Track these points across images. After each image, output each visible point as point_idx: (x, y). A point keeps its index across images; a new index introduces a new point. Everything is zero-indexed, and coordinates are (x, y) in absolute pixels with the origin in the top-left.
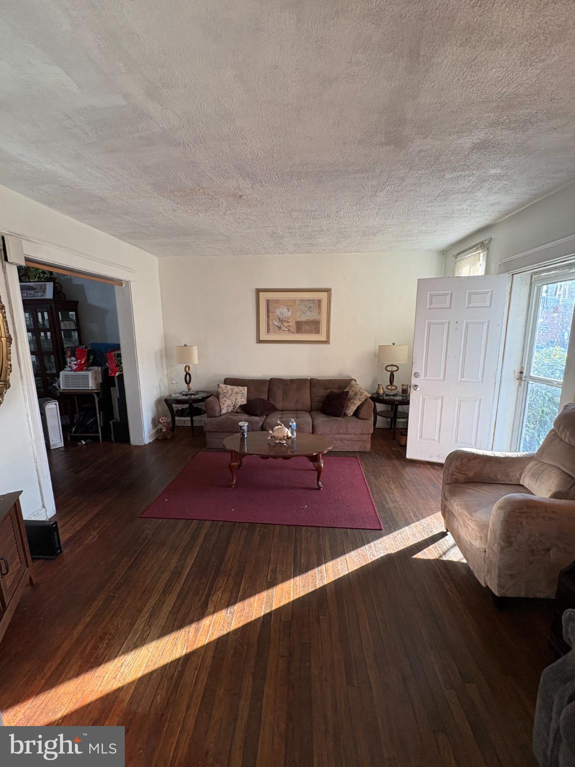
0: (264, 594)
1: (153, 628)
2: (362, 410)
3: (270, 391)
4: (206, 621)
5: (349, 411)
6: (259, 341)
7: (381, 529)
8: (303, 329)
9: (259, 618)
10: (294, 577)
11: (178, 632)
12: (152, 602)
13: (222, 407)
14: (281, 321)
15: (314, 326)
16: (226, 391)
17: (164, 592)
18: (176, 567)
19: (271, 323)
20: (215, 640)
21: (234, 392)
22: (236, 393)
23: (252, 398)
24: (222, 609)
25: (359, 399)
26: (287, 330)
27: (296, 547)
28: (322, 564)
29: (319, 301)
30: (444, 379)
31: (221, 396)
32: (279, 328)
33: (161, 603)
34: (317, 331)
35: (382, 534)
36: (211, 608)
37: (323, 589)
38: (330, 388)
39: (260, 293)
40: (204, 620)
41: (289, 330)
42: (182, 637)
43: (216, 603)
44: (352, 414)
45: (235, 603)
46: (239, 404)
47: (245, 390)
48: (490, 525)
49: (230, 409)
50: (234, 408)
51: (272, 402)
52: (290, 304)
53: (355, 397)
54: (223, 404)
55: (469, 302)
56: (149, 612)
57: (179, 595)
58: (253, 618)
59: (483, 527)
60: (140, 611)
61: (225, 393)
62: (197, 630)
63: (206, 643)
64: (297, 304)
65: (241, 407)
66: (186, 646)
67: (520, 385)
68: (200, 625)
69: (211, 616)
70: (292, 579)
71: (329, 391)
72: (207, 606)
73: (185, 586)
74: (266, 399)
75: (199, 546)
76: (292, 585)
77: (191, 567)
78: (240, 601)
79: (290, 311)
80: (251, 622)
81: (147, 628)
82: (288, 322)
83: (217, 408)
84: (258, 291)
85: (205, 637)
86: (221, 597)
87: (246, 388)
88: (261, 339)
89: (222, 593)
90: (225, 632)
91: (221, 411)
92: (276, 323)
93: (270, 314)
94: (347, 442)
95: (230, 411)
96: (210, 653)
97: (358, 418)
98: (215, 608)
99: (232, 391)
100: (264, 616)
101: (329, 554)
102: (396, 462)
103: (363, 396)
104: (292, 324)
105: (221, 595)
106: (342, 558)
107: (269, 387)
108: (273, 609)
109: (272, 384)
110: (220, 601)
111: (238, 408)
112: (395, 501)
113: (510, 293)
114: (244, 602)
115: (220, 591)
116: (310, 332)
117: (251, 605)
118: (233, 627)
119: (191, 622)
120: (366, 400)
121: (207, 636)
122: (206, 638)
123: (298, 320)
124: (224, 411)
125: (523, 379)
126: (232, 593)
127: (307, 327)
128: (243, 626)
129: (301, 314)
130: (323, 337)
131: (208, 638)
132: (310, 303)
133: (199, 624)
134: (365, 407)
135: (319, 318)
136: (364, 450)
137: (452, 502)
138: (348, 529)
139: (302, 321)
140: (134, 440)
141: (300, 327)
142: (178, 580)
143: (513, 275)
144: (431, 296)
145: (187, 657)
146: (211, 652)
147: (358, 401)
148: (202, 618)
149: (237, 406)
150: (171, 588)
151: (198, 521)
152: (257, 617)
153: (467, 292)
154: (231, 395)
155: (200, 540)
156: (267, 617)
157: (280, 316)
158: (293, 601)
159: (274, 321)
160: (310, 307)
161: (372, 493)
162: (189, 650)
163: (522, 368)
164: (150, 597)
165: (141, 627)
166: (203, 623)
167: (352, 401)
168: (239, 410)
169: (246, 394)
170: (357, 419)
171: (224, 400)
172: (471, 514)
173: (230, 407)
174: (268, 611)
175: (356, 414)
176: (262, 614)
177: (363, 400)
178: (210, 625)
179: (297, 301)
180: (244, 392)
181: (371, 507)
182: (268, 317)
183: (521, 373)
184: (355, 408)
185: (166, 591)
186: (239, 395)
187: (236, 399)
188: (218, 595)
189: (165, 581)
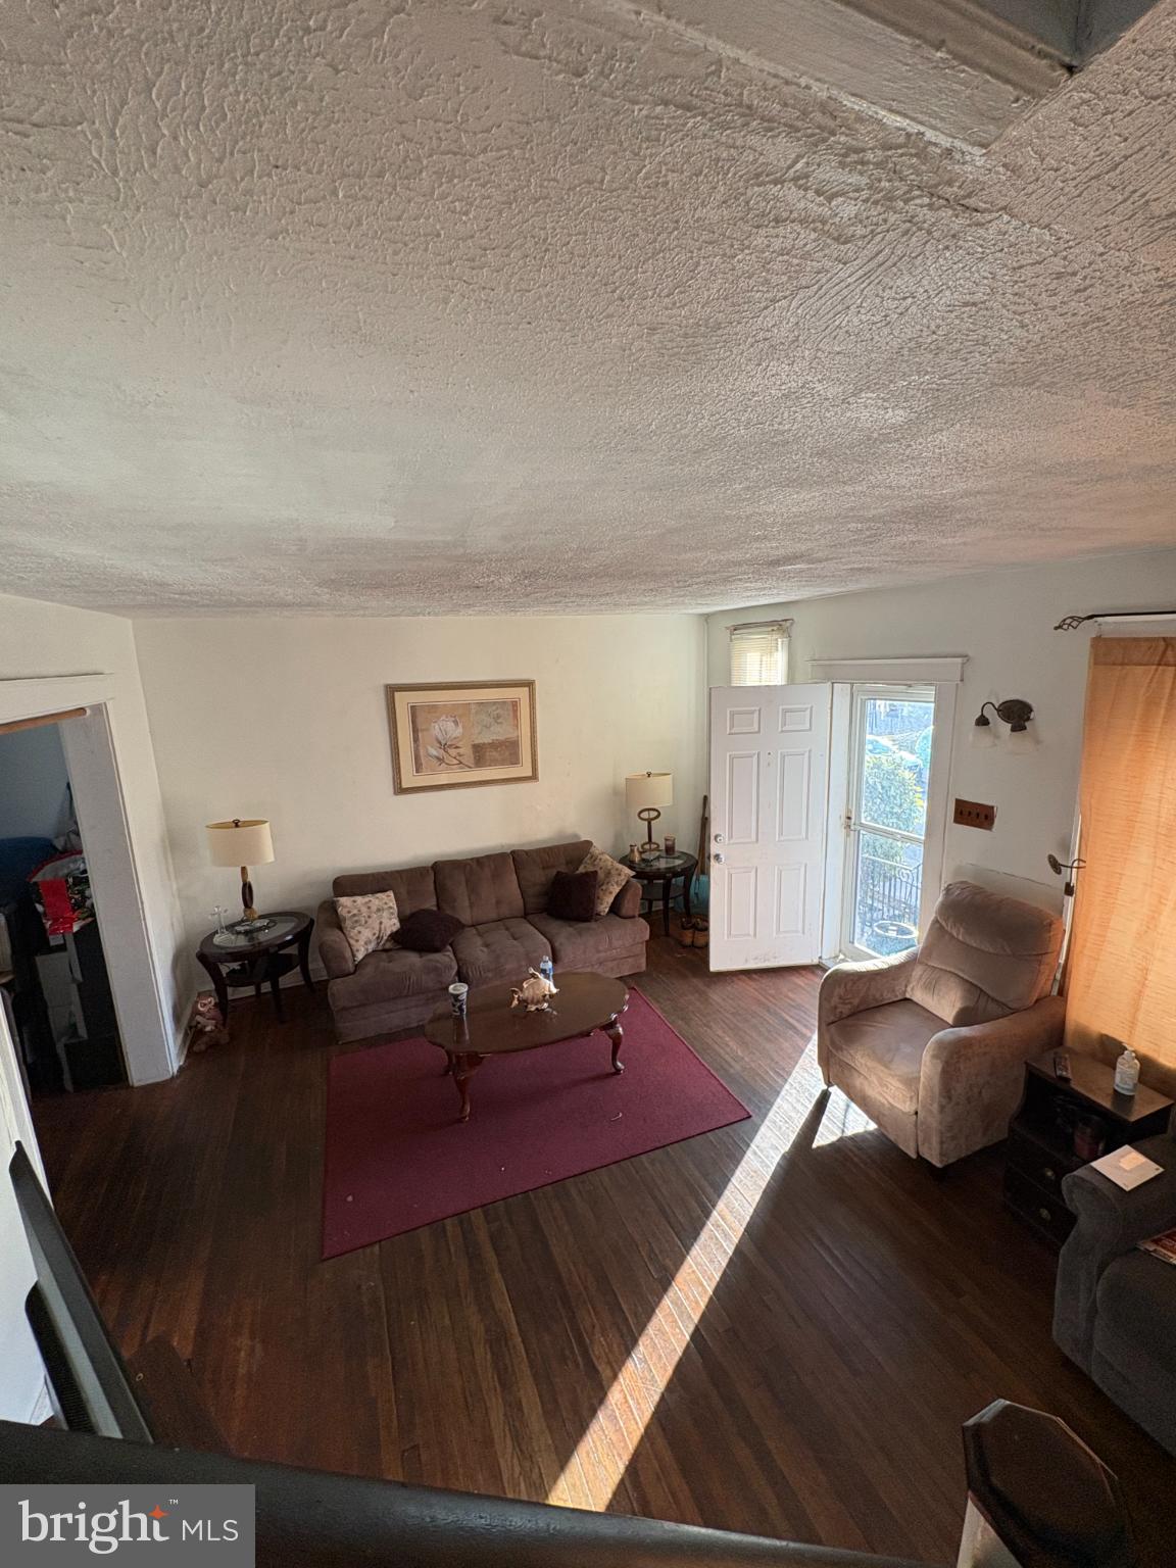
0: (666, 1301)
1: (540, 1459)
2: (626, 902)
3: (440, 890)
4: (615, 1396)
5: (603, 906)
6: (400, 790)
7: (750, 1117)
8: (488, 758)
9: (688, 1346)
10: (688, 1253)
11: (585, 1439)
12: (497, 1416)
13: (355, 949)
14: (444, 747)
15: (508, 751)
16: (355, 912)
17: (503, 1385)
18: (487, 1331)
19: (422, 752)
20: (652, 1418)
21: (374, 908)
22: (378, 910)
23: (408, 912)
24: (623, 1363)
25: (617, 883)
26: (455, 762)
27: (654, 1198)
28: (711, 1212)
29: (515, 705)
30: (757, 840)
31: (348, 924)
32: (440, 760)
33: (515, 1408)
34: (514, 760)
35: (755, 1125)
36: (605, 1372)
37: (738, 1251)
38: (553, 866)
39: (396, 694)
40: (610, 1396)
41: (461, 763)
42: (598, 1444)
43: (607, 1357)
44: (607, 910)
45: (635, 1342)
46: (389, 933)
47: (388, 899)
48: (922, 1079)
49: (371, 948)
50: (378, 944)
51: (449, 912)
52: (458, 713)
53: (607, 880)
54: (357, 941)
55: (784, 724)
56: (508, 1435)
57: (535, 1376)
58: (680, 1353)
59: (911, 1082)
60: (488, 1442)
61: (354, 915)
62: (613, 1419)
63: (643, 1430)
64: (473, 711)
65: (394, 936)
66: (615, 1454)
67: (848, 835)
68: (610, 1407)
69: (616, 1384)
70: (689, 1257)
71: (554, 872)
72: (597, 1371)
73: (532, 1356)
74: (435, 909)
75: (497, 1269)
76: (695, 1268)
77: (516, 1316)
78: (640, 1335)
79: (460, 726)
80: (681, 1359)
81: (527, 1464)
82: (457, 747)
83: (348, 954)
84: (391, 691)
85: (633, 1422)
86: (607, 1343)
87: (391, 893)
88: (404, 785)
89: (603, 1336)
90: (657, 1398)
91: (354, 956)
92: (433, 752)
93: (420, 735)
94: (610, 964)
95: (370, 951)
96: (661, 1442)
97: (620, 917)
98: (612, 1367)
99: (369, 908)
100: (691, 1339)
101: (709, 1190)
102: (695, 981)
103: (623, 877)
104: (466, 751)
105: (605, 1340)
106: (730, 1186)
107: (435, 882)
108: (696, 1321)
109: (441, 874)
110: (610, 1351)
111: (387, 940)
112: (737, 1059)
113: (831, 708)
114: (646, 1332)
115: (598, 1335)
116: (503, 762)
117: (661, 1331)
118: (661, 1384)
119: (593, 1412)
120: (627, 882)
121: (635, 1419)
122: (637, 1423)
123: (476, 742)
124: (360, 956)
125: (852, 828)
126: (620, 1330)
127: (494, 753)
128: (674, 1372)
129: (482, 730)
130: (525, 770)
131: (639, 1420)
132: (497, 708)
133: (607, 1408)
134: (629, 896)
135: (515, 735)
136: (638, 971)
137: (851, 1052)
138: (708, 1134)
139: (484, 744)
140: (140, 1072)
141: (481, 755)
142: (512, 1351)
143: (833, 683)
144: (732, 714)
145: (632, 1469)
146: (659, 1440)
147: (615, 886)
148: (605, 1394)
149: (385, 938)
150: (510, 1369)
151: (456, 1217)
152: (684, 1345)
153: (781, 708)
154: (369, 917)
155: (490, 1256)
156: (696, 1335)
157: (440, 738)
158: (715, 1292)
159: (429, 748)
160: (498, 717)
161: (699, 1053)
162: (626, 1458)
163: (849, 811)
164: (486, 1410)
165: (517, 1470)
166: (613, 1402)
167: (604, 887)
168: (388, 946)
169: (395, 907)
170: (618, 918)
171: (356, 931)
172: (887, 1067)
173: (370, 942)
174: (691, 1328)
175: (615, 909)
176: (688, 1338)
177: (623, 883)
178: (625, 1398)
179: (473, 707)
180: (391, 904)
181: (714, 1081)
182: (416, 740)
183: (849, 818)
184: (611, 899)
185: (506, 1382)
186: (385, 914)
187: (381, 923)
188: (600, 1342)
189: (489, 1364)
